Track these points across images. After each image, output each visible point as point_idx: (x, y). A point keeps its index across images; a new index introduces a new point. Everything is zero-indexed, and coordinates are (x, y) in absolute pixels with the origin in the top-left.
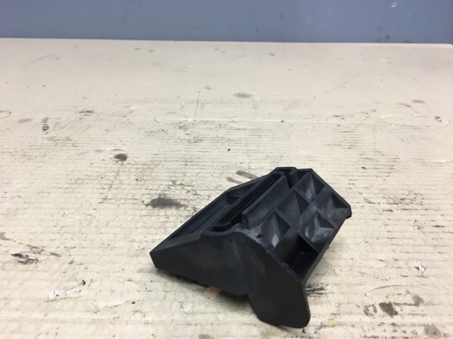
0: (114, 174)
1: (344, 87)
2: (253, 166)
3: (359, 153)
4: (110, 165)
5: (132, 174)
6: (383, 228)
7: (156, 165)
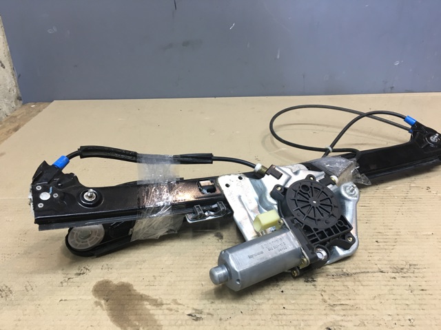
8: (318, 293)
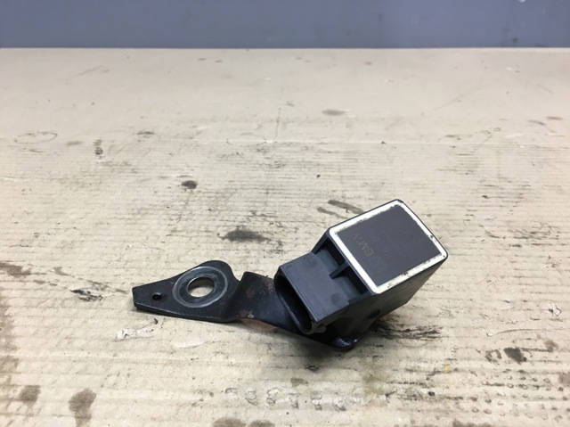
0: (183, 203)
1: (460, 101)
2: (348, 194)
3: (480, 179)
4: (177, 194)
5: (204, 203)
6: (509, 265)
7: (232, 194)
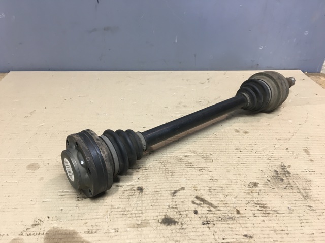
8: (211, 234)
